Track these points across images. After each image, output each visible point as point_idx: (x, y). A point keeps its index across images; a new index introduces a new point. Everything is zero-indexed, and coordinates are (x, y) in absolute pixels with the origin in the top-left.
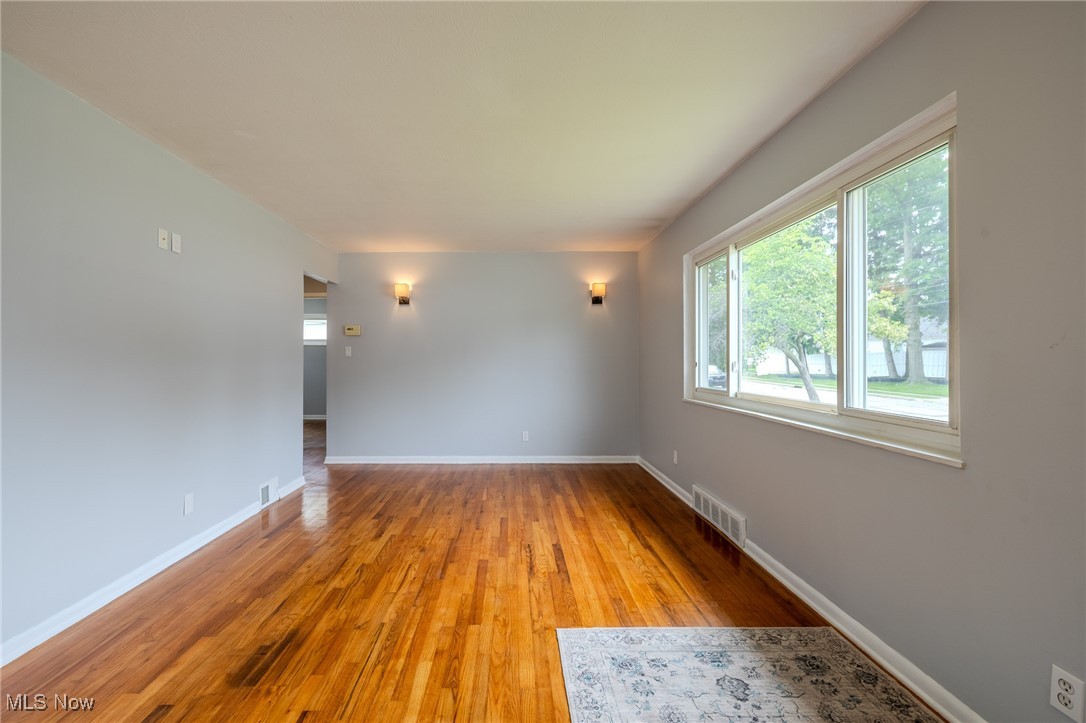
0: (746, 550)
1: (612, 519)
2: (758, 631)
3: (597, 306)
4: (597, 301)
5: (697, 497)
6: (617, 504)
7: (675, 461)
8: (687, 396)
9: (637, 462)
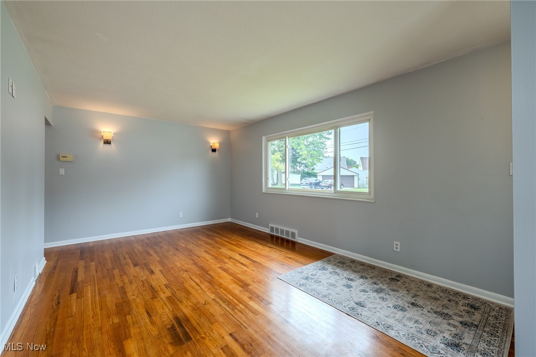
0: (298, 241)
1: (248, 242)
2: (324, 259)
3: (214, 153)
4: (214, 150)
5: (272, 229)
6: (243, 237)
7: (257, 217)
8: (264, 190)
9: (230, 221)
